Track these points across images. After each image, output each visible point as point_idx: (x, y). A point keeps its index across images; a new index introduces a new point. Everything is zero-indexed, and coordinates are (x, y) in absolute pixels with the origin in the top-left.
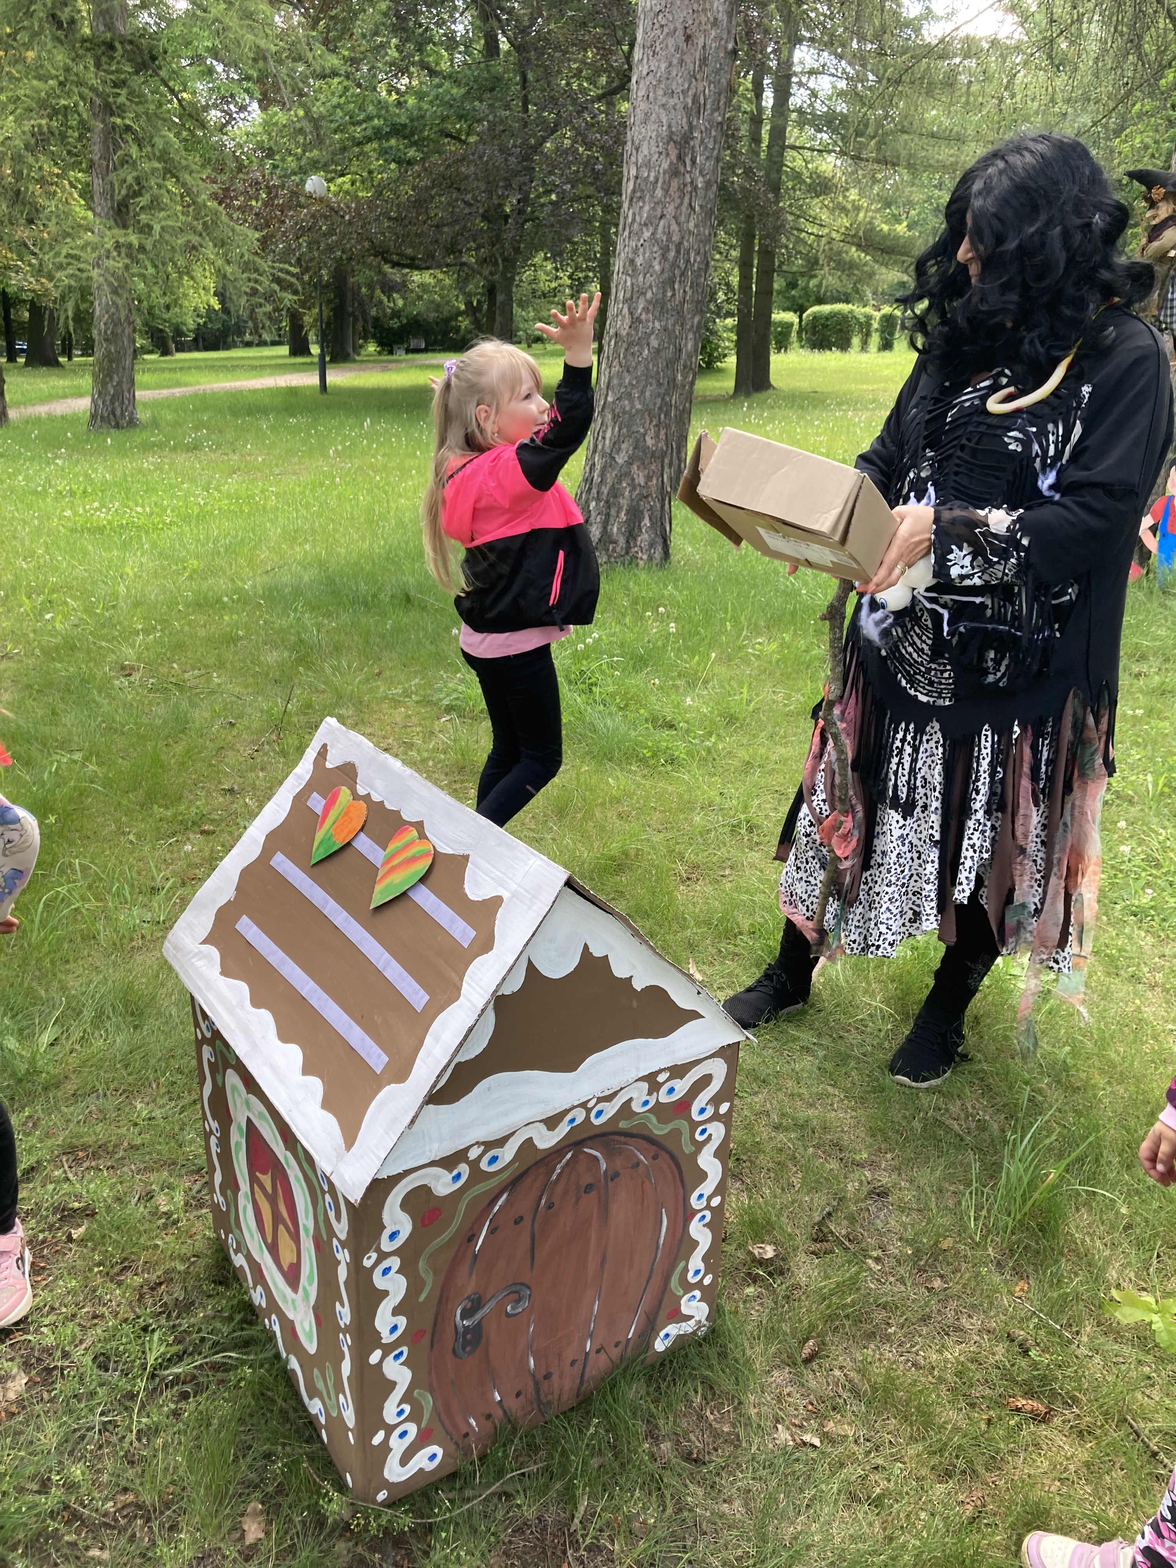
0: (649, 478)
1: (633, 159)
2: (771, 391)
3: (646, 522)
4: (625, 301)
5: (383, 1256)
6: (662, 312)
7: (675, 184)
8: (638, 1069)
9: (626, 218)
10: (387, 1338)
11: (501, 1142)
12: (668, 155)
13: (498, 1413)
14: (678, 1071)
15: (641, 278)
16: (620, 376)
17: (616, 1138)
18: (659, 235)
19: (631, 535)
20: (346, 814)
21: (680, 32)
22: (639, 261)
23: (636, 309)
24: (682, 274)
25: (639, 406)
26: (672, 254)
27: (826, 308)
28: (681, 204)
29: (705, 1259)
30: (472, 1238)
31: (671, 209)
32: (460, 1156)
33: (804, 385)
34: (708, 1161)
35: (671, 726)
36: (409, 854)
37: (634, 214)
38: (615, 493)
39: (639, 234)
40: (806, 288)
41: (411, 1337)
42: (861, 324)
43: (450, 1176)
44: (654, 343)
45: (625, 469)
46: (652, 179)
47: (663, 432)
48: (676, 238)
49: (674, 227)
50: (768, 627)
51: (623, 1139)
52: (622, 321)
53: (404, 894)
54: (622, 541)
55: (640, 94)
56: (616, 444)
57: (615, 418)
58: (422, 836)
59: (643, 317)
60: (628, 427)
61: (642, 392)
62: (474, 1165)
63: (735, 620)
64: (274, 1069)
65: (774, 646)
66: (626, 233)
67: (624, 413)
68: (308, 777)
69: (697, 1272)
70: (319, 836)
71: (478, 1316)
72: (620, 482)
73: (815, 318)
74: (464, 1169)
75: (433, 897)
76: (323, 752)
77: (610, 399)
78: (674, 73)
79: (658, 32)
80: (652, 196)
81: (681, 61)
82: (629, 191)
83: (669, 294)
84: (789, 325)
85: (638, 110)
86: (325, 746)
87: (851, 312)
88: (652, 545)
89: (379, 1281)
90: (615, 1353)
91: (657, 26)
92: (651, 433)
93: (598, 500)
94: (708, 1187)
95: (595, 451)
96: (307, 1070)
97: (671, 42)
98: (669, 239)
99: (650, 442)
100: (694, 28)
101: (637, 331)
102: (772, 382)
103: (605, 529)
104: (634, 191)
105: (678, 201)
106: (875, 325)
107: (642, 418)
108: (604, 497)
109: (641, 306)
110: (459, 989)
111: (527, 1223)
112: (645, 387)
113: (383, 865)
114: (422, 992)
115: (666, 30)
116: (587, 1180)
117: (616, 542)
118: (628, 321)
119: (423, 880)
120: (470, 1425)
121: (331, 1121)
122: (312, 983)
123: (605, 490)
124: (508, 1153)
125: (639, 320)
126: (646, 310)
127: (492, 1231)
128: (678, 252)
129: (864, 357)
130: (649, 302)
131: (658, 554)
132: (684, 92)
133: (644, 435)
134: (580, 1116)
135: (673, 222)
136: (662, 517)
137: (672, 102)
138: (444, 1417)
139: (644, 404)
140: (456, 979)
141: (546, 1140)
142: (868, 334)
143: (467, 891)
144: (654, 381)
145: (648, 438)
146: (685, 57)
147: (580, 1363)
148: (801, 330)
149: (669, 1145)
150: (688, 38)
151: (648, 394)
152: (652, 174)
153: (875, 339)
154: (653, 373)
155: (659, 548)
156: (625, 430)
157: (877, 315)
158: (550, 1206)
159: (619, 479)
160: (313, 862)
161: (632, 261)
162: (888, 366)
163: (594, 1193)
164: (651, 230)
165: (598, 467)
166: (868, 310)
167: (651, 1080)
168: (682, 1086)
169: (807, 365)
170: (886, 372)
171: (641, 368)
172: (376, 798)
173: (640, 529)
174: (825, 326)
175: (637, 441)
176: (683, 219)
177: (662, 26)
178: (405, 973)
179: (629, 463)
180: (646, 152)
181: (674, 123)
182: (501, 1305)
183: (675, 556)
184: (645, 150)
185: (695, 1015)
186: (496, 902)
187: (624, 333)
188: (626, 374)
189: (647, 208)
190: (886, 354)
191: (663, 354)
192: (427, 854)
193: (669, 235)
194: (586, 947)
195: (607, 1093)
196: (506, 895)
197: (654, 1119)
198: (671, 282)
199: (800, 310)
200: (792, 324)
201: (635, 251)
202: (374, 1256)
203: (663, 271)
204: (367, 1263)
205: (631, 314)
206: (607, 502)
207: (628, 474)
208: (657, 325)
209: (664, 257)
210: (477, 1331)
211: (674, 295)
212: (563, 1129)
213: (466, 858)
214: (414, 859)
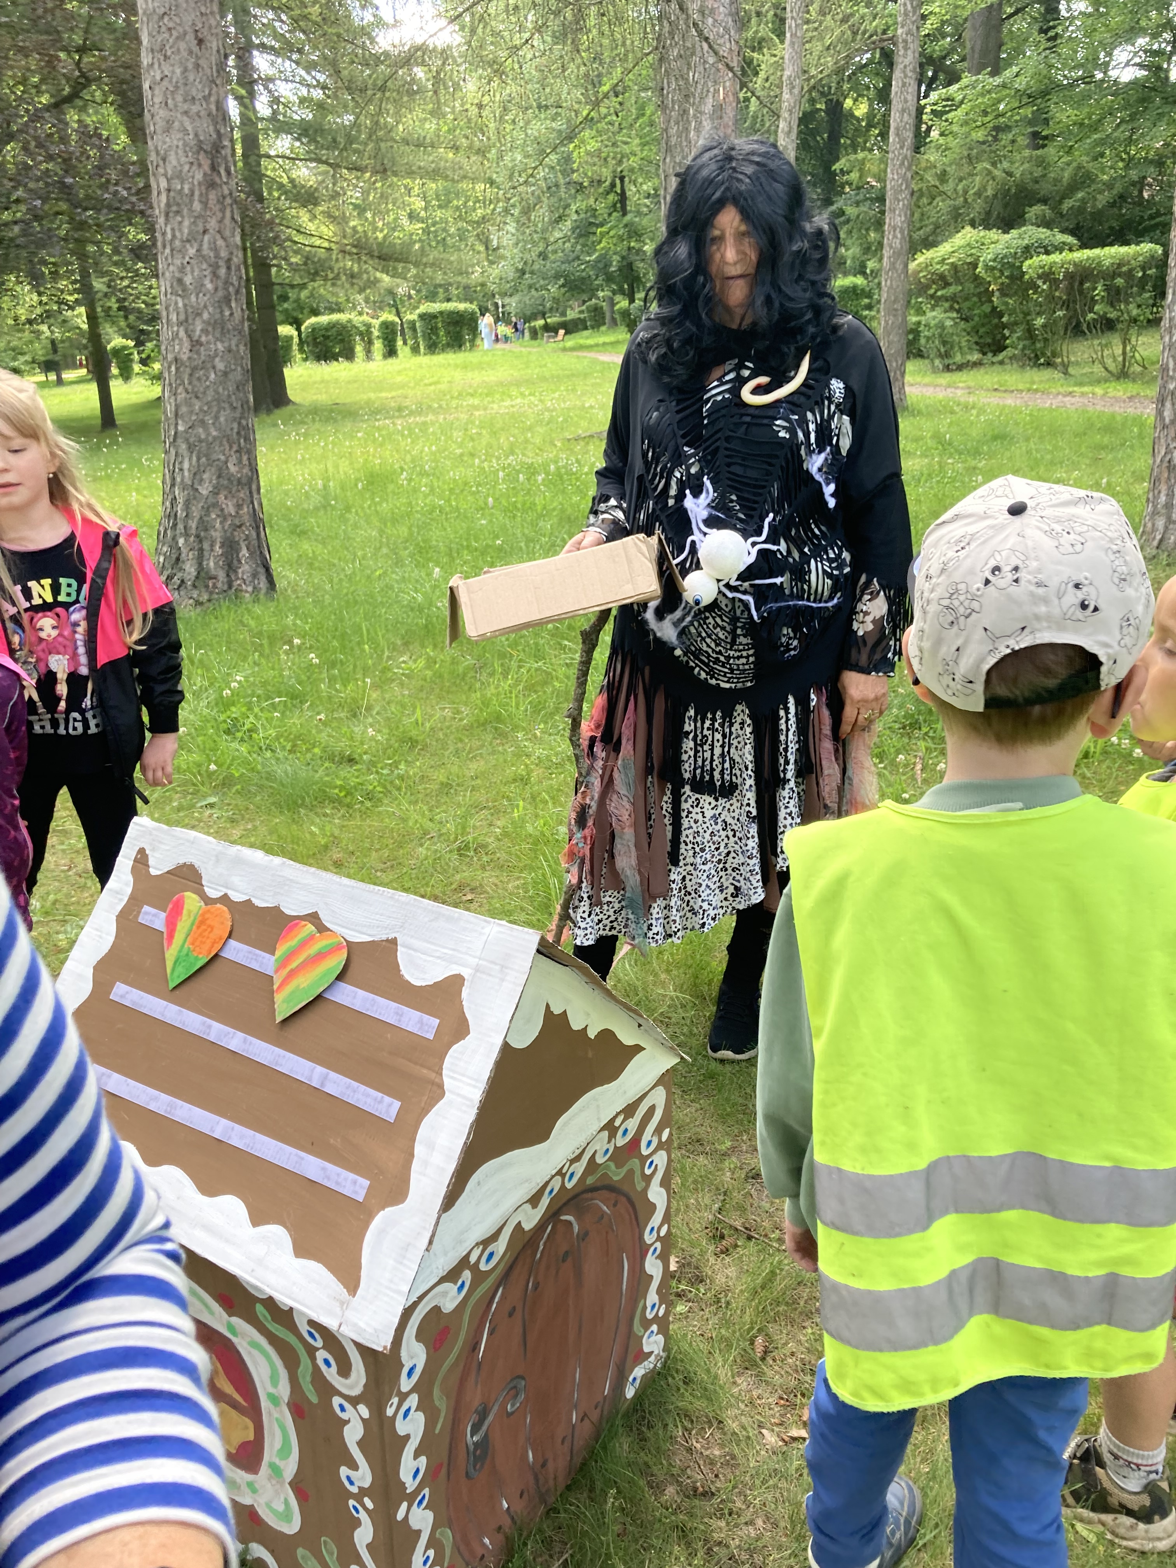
0: (239, 506)
1: (161, 170)
2: (290, 408)
3: (244, 552)
4: (180, 324)
5: (403, 1397)
6: (223, 333)
7: (212, 196)
8: (599, 1119)
9: (164, 234)
10: (411, 1485)
11: (494, 1237)
12: (200, 165)
13: (507, 1522)
14: (629, 1111)
15: (193, 298)
16: (188, 402)
17: (586, 1196)
18: (206, 250)
19: (231, 567)
20: (202, 922)
21: (190, 37)
22: (188, 280)
23: (193, 331)
24: (237, 292)
25: (215, 433)
26: (222, 271)
27: (324, 319)
28: (223, 218)
29: (659, 1291)
30: (475, 1347)
31: (213, 224)
32: (464, 1262)
33: (323, 398)
34: (657, 1195)
35: (351, 761)
36: (313, 950)
37: (173, 230)
38: (204, 525)
39: (182, 252)
40: (297, 300)
41: (431, 1476)
42: (361, 334)
43: (455, 1288)
44: (220, 365)
45: (211, 500)
46: (186, 191)
47: (245, 458)
48: (224, 254)
49: (220, 243)
50: (406, 644)
51: (589, 1195)
52: (181, 345)
53: (319, 997)
54: (221, 575)
55: (157, 100)
56: (196, 474)
57: (191, 448)
58: (322, 928)
59: (203, 339)
60: (207, 456)
61: (216, 418)
62: (475, 1268)
63: (373, 641)
64: (207, 1228)
65: (421, 663)
66: (168, 251)
67: (201, 441)
68: (129, 890)
69: (654, 1306)
70: (171, 955)
71: (484, 1428)
72: (208, 514)
73: (314, 330)
74: (467, 1275)
75: (361, 993)
76: (142, 858)
77: (181, 428)
78: (191, 78)
79: (166, 35)
80: (191, 210)
81: (197, 66)
82: (163, 205)
83: (227, 313)
84: (290, 338)
85: (157, 118)
86: (142, 851)
87: (350, 321)
88: (255, 575)
89: (402, 1427)
90: (595, 1415)
91: (163, 29)
92: (233, 460)
93: (187, 535)
94: (657, 1219)
95: (173, 485)
96: (257, 1219)
97: (182, 45)
98: (217, 256)
99: (233, 469)
100: (205, 31)
101: (198, 353)
102: (291, 397)
103: (200, 564)
104: (168, 205)
105: (220, 215)
106: (376, 333)
107: (221, 445)
108: (193, 531)
109: (199, 328)
110: (441, 1086)
111: (518, 1314)
112: (218, 412)
113: (276, 971)
114: (387, 1099)
115: (175, 33)
116: (564, 1248)
117: (215, 578)
118: (187, 345)
119: (340, 977)
120: (484, 1544)
121: (315, 1269)
122: (224, 1122)
123: (193, 524)
124: (500, 1247)
125: (199, 343)
126: (205, 331)
127: (491, 1333)
128: (229, 268)
129: (371, 365)
130: (208, 323)
131: (263, 584)
132: (206, 98)
133: (226, 462)
134: (556, 1184)
135: (218, 236)
136: (260, 546)
137: (195, 108)
138: (462, 1548)
139: (219, 429)
140: (433, 1076)
141: (530, 1219)
142: (370, 342)
143: (407, 977)
144: (226, 406)
145: (230, 465)
146: (201, 62)
147: (569, 1438)
148: (301, 343)
149: (625, 1188)
150: (200, 42)
151: (222, 419)
152: (186, 187)
153: (378, 346)
154: (224, 398)
155: (263, 578)
156: (204, 460)
157: (376, 323)
158: (536, 1286)
159: (207, 510)
160: (172, 985)
161: (180, 281)
162: (399, 372)
163: (569, 1260)
164: (196, 246)
165: (181, 500)
166: (365, 318)
167: (610, 1128)
168: (632, 1125)
169: (318, 378)
170: (399, 379)
171: (211, 393)
172: (237, 897)
173: (239, 561)
174: (326, 337)
175: (220, 469)
176: (227, 233)
177: (170, 29)
178: (355, 1084)
179: (215, 492)
180: (174, 163)
181: (200, 133)
182: (503, 1407)
183: (280, 584)
184: (172, 159)
185: (638, 1049)
186: (455, 983)
187: (184, 357)
188: (195, 401)
189: (186, 223)
190: (390, 361)
191: (231, 376)
192: (338, 948)
193: (216, 250)
194: (548, 1006)
195: (578, 1152)
196: (466, 973)
197: (612, 1165)
198: (227, 300)
199: (297, 323)
200: (291, 337)
201: (182, 269)
202: (395, 1400)
203: (216, 289)
204: (390, 1412)
205: (189, 336)
206: (197, 536)
207: (215, 505)
208: (220, 346)
209: (215, 275)
210: (484, 1445)
211: (232, 314)
212: (545, 1201)
213: (394, 942)
214: (320, 957)
